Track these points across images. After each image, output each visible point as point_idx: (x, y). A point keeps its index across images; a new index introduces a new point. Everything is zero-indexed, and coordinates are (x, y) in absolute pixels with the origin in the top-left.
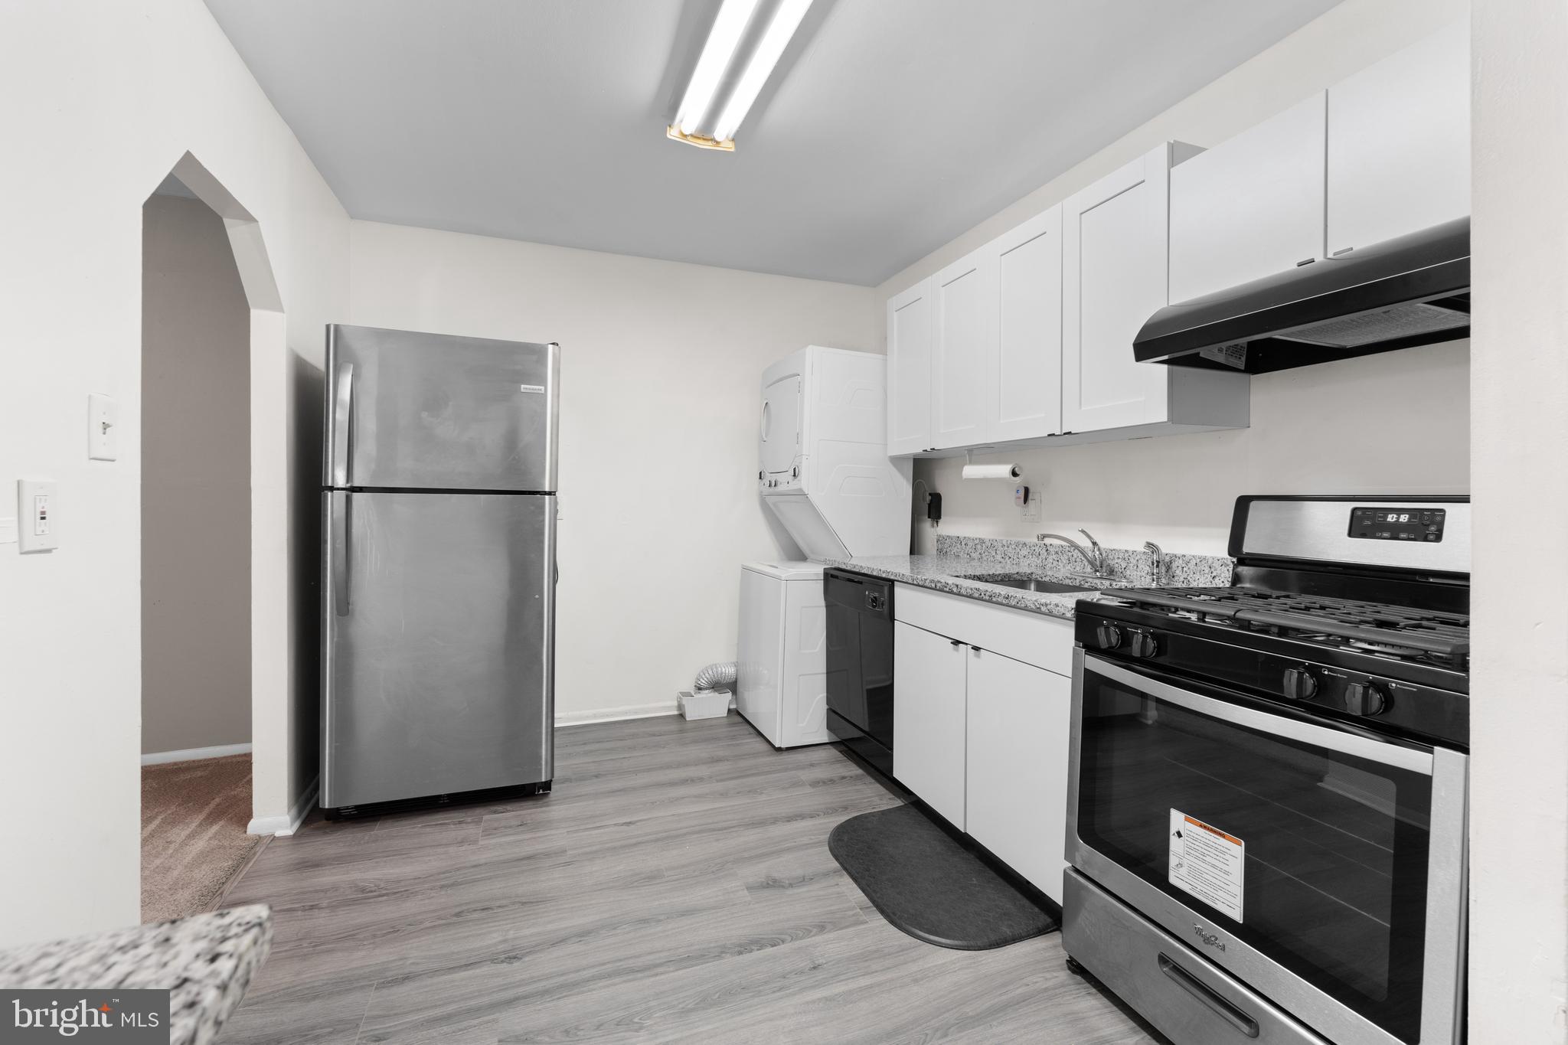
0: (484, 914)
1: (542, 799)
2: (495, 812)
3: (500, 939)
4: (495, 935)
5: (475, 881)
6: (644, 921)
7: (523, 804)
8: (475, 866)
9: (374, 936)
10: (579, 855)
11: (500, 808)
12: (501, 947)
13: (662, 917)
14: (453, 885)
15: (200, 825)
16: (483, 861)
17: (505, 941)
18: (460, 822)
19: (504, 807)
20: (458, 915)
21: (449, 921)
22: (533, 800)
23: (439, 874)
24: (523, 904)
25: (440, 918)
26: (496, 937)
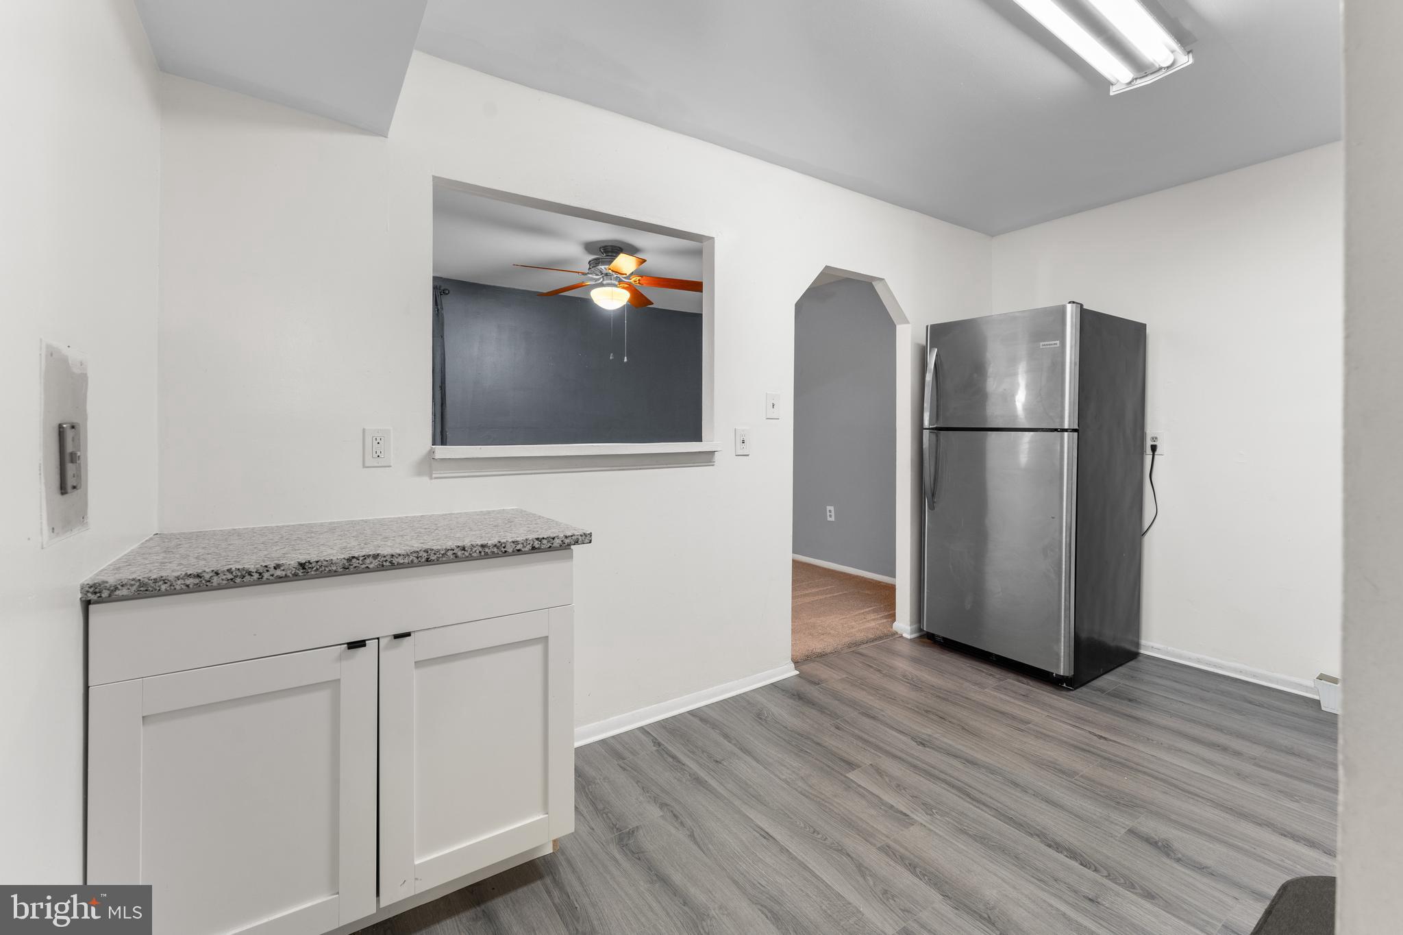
0: (939, 719)
1: (1061, 690)
2: (1020, 681)
3: (929, 733)
4: (929, 730)
5: (956, 704)
6: (1016, 785)
7: (1044, 686)
8: (967, 698)
9: (884, 696)
10: (1034, 731)
11: (1025, 680)
12: (924, 737)
13: (1031, 791)
14: (944, 699)
15: (882, 617)
16: (974, 699)
17: (930, 736)
18: (991, 675)
19: (1029, 681)
20: (927, 711)
21: (920, 711)
22: (1055, 688)
23: (945, 690)
24: (963, 728)
25: (917, 708)
26: (929, 731)
